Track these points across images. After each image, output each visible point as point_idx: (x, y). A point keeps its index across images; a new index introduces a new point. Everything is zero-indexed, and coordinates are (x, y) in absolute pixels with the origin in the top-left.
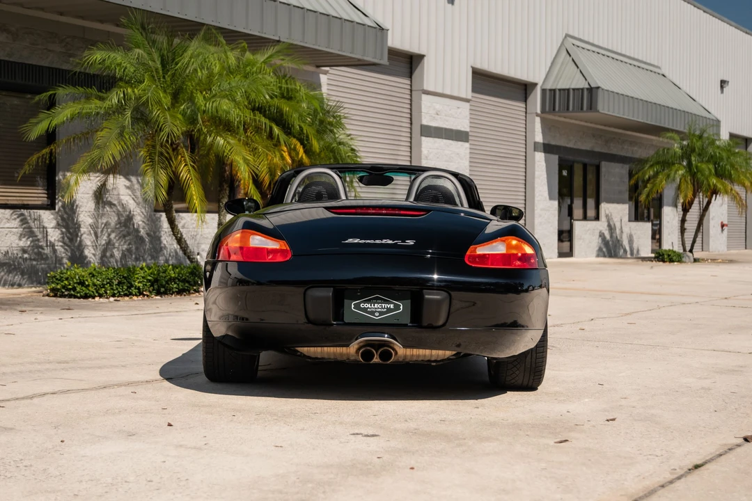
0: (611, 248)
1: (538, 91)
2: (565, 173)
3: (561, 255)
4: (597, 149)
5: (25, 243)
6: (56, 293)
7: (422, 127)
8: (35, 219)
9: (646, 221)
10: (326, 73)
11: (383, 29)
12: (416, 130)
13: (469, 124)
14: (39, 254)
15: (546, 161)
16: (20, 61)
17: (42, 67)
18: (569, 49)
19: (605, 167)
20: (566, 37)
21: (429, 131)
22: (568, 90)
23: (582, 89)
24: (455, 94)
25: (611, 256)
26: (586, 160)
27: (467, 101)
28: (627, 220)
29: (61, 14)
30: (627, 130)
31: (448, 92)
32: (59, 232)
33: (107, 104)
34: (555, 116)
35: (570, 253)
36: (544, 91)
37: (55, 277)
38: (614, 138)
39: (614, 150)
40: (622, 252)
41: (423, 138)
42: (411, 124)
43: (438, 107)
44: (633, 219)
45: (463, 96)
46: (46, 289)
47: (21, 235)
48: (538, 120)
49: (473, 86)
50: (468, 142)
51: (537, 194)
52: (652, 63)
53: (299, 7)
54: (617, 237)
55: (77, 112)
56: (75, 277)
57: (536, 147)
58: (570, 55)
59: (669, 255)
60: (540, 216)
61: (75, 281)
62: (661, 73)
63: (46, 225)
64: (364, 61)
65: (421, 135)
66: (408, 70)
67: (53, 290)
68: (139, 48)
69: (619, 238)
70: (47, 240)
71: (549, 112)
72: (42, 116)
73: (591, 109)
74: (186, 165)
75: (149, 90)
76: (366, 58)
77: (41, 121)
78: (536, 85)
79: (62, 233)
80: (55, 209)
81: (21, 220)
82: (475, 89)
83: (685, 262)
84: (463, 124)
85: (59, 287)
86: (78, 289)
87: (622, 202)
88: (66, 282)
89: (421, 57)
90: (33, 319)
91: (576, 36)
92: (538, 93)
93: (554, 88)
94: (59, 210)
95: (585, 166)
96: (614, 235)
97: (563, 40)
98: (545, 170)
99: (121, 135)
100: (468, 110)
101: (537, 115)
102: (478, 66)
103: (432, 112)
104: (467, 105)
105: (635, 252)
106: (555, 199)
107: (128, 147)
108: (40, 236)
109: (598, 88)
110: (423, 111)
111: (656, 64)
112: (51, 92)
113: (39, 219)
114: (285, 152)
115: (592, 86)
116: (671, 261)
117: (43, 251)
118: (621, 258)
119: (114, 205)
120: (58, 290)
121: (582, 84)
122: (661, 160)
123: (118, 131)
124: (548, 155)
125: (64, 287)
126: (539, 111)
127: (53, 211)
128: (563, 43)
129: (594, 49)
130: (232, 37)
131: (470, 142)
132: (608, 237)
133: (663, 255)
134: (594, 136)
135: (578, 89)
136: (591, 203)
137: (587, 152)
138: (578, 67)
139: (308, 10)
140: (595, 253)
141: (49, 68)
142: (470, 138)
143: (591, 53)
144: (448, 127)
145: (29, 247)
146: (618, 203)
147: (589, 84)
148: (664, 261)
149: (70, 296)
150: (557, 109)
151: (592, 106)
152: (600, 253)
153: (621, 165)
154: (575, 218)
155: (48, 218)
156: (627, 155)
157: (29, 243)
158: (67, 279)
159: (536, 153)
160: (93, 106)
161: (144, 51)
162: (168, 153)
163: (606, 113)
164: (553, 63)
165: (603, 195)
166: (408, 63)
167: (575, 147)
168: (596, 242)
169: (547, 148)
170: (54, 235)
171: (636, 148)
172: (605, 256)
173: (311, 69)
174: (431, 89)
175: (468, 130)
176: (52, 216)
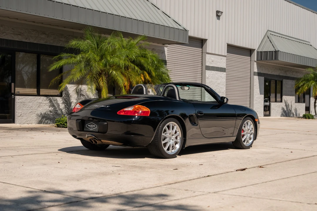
0: (287, 113)
1: (256, 52)
2: (267, 84)
3: (265, 115)
4: (281, 75)
5: (51, 109)
6: (58, 126)
7: (206, 66)
8: (55, 100)
9: (303, 103)
10: (167, 47)
11: (186, 30)
12: (204, 68)
13: (226, 65)
14: (56, 113)
15: (259, 79)
16: (50, 44)
17: (58, 46)
18: (268, 36)
19: (285, 81)
20: (268, 31)
21: (209, 68)
22: (267, 52)
23: (273, 51)
24: (220, 54)
25: (286, 116)
26: (276, 79)
27: (225, 56)
28: (295, 102)
29: (65, 27)
30: (295, 67)
31: (217, 53)
32: (64, 105)
33: (76, 60)
34: (263, 62)
35: (269, 115)
36: (258, 52)
37: (58, 120)
38: (289, 70)
39: (289, 75)
40: (292, 115)
41: (207, 71)
42: (202, 65)
43: (213, 59)
44: (298, 102)
45: (223, 54)
46: (55, 125)
47: (50, 106)
48: (255, 63)
49: (227, 51)
50: (225, 72)
51: (255, 92)
52: (306, 40)
53: (152, 23)
54: (290, 109)
55: (66, 62)
56: (64, 121)
57: (255, 74)
58: (269, 38)
59: (308, 116)
60: (256, 100)
61: (64, 122)
62: (310, 44)
63: (59, 102)
64: (178, 42)
65: (206, 70)
66: (201, 45)
67: (57, 125)
68: (88, 40)
69: (291, 110)
70: (59, 108)
71: (260, 60)
72: (54, 63)
73: (276, 59)
74: (102, 81)
75: (91, 55)
76: (179, 41)
77: (54, 65)
78: (255, 50)
79: (65, 106)
80: (62, 97)
81: (50, 101)
82: (228, 52)
83: (314, 119)
84: (224, 66)
85: (59, 124)
86: (65, 125)
87: (292, 95)
88: (61, 122)
89: (206, 40)
90: (44, 134)
91: (272, 30)
92: (255, 53)
93: (262, 51)
94: (64, 97)
95: (276, 81)
96: (288, 108)
97: (267, 32)
98: (258, 83)
99: (81, 70)
100: (226, 60)
101: (255, 62)
102: (230, 43)
103: (210, 60)
104: (225, 58)
105: (298, 115)
106: (262, 94)
107: (83, 75)
108: (56, 106)
109: (279, 51)
110: (206, 60)
111: (308, 41)
112: (59, 56)
113: (56, 100)
114: (142, 76)
115: (276, 50)
116: (309, 118)
117: (57, 112)
118: (292, 117)
119: (84, 95)
120: (59, 125)
121: (272, 49)
122: (306, 78)
123: (80, 69)
124: (259, 77)
125: (61, 124)
126: (256, 60)
127: (61, 97)
128: (266, 34)
129: (280, 35)
130: (126, 35)
131: (226, 72)
132: (285, 109)
133: (306, 116)
134: (280, 70)
135: (271, 51)
136: (279, 95)
137: (277, 75)
138: (271, 43)
139: (156, 24)
140: (280, 116)
141: (60, 47)
142: (226, 70)
143: (278, 37)
144: (217, 66)
145: (53, 110)
146: (290, 96)
147: (275, 49)
148: (306, 118)
149: (63, 127)
150: (263, 59)
151: (276, 58)
152: (282, 115)
153: (292, 81)
154: (271, 101)
155: (60, 100)
156: (295, 77)
157: (53, 109)
158: (62, 121)
159: (254, 76)
160: (72, 60)
161: (90, 41)
162: (97, 77)
163: (282, 60)
164: (262, 41)
165: (284, 92)
166: (201, 42)
167: (271, 74)
168: (280, 111)
169: (259, 74)
170: (62, 106)
171: (298, 74)
172: (284, 116)
173: (161, 45)
174: (210, 52)
175: (225, 67)
176: (61, 99)
